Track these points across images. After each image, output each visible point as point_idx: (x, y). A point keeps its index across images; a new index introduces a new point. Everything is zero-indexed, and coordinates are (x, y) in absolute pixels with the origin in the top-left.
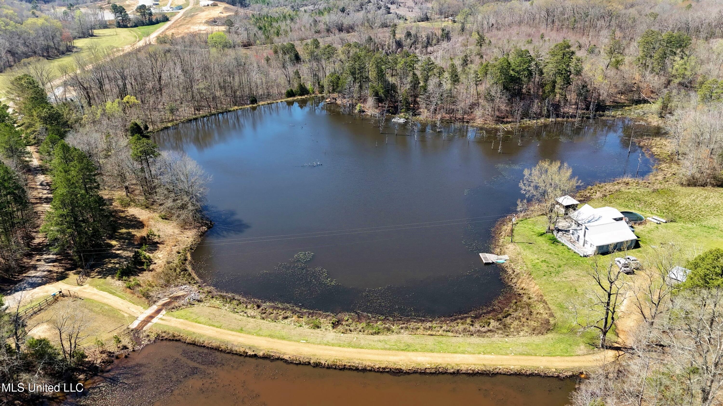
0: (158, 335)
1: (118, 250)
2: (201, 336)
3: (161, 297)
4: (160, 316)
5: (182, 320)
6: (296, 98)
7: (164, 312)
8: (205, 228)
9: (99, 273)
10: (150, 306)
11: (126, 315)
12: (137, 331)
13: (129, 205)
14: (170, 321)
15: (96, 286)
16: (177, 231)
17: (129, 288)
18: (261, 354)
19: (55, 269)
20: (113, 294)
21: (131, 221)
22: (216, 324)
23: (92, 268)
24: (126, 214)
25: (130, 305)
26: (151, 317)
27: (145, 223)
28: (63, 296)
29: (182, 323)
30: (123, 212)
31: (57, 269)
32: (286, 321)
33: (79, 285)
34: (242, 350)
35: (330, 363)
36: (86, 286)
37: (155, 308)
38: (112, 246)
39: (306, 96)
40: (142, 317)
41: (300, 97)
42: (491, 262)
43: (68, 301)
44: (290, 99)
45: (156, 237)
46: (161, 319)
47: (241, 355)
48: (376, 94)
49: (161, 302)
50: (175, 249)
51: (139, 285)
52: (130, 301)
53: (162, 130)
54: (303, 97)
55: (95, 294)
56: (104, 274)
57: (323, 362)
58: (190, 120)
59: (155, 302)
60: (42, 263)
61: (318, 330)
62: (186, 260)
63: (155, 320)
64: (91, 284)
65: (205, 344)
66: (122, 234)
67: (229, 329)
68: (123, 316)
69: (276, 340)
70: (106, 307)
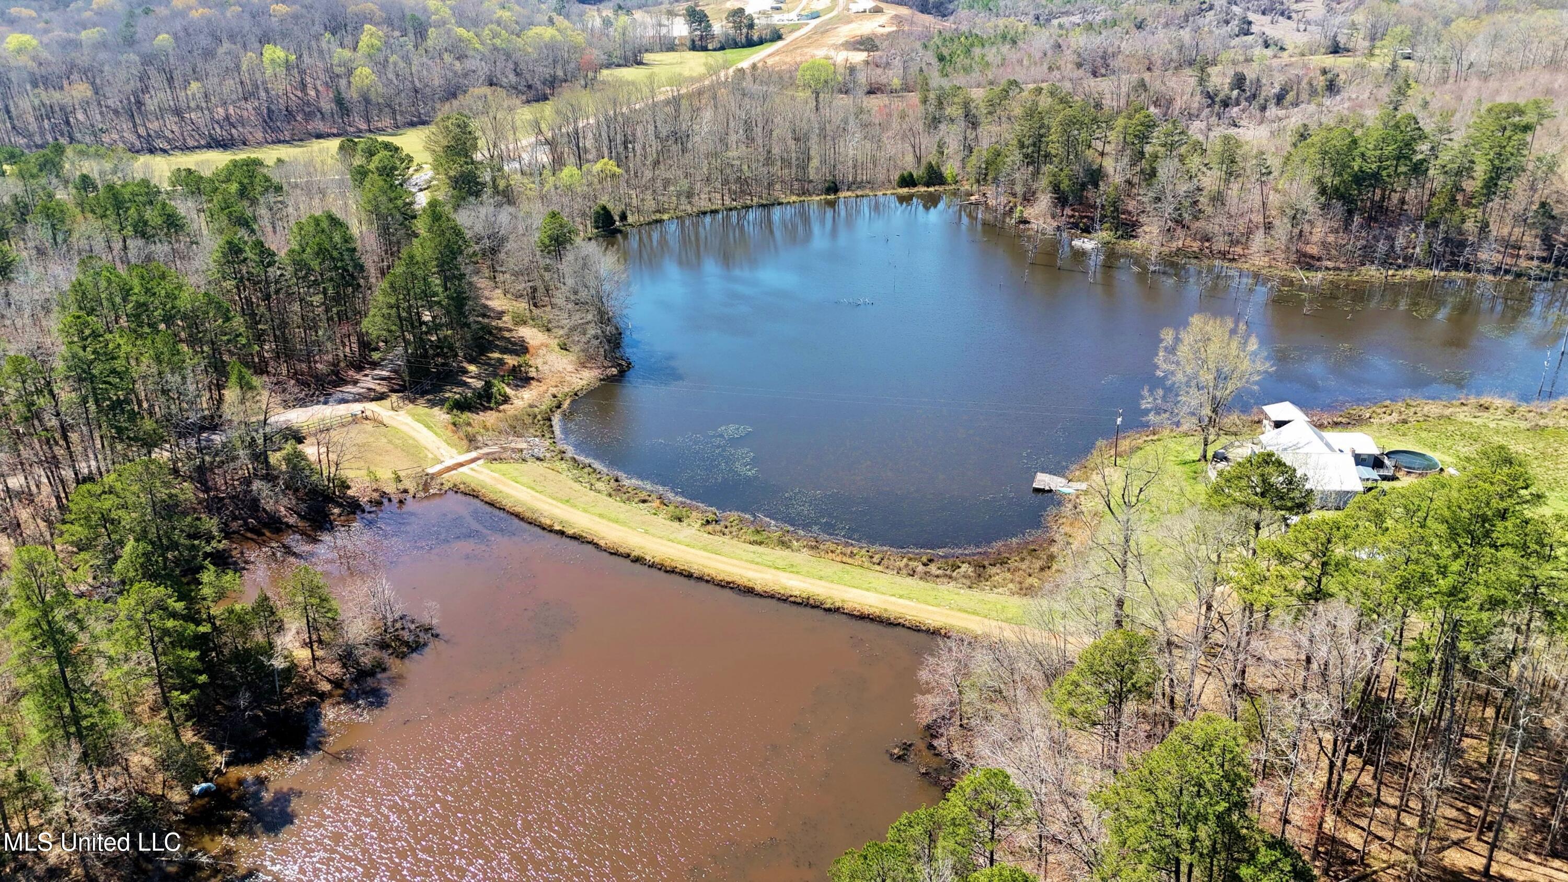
0: (455, 485)
1: (472, 377)
2: (508, 496)
3: (489, 443)
4: (473, 465)
5: (496, 475)
6: (916, 189)
7: (481, 462)
8: (614, 371)
9: (429, 401)
10: (468, 451)
11: (430, 456)
12: (433, 477)
13: (525, 323)
14: (481, 473)
15: (413, 415)
16: (570, 368)
17: (454, 424)
18: (570, 531)
19: (378, 388)
20: (429, 427)
21: (514, 344)
22: (538, 488)
23: (423, 393)
24: (514, 334)
25: (444, 445)
26: (461, 465)
27: (531, 350)
28: (367, 418)
29: (495, 478)
30: (510, 330)
31: (381, 388)
32: (641, 505)
33: (393, 409)
34: (548, 522)
35: (657, 560)
36: (401, 413)
37: (474, 454)
38: (465, 372)
39: (937, 188)
40: (449, 463)
41: (923, 189)
42: (1047, 488)
43: (369, 426)
44: (904, 191)
45: (533, 369)
46: (472, 469)
47: (544, 529)
48: (1056, 188)
49: (486, 450)
50: (553, 390)
51: (469, 424)
52: (446, 441)
53: (649, 224)
54: (932, 189)
55: (407, 424)
56: (432, 404)
57: (648, 558)
58: (705, 213)
59: (478, 448)
60: (369, 378)
61: (676, 524)
62: (559, 407)
63: (461, 469)
64: (408, 412)
65: (507, 508)
66: (490, 359)
67: (550, 497)
68: (426, 456)
69: (604, 521)
70: (411, 442)
